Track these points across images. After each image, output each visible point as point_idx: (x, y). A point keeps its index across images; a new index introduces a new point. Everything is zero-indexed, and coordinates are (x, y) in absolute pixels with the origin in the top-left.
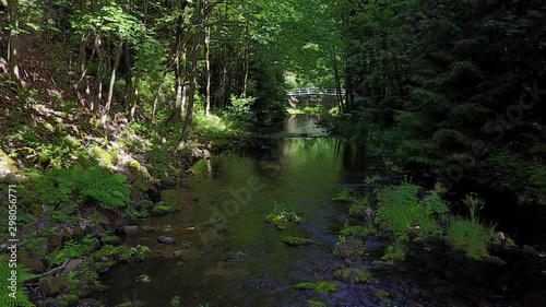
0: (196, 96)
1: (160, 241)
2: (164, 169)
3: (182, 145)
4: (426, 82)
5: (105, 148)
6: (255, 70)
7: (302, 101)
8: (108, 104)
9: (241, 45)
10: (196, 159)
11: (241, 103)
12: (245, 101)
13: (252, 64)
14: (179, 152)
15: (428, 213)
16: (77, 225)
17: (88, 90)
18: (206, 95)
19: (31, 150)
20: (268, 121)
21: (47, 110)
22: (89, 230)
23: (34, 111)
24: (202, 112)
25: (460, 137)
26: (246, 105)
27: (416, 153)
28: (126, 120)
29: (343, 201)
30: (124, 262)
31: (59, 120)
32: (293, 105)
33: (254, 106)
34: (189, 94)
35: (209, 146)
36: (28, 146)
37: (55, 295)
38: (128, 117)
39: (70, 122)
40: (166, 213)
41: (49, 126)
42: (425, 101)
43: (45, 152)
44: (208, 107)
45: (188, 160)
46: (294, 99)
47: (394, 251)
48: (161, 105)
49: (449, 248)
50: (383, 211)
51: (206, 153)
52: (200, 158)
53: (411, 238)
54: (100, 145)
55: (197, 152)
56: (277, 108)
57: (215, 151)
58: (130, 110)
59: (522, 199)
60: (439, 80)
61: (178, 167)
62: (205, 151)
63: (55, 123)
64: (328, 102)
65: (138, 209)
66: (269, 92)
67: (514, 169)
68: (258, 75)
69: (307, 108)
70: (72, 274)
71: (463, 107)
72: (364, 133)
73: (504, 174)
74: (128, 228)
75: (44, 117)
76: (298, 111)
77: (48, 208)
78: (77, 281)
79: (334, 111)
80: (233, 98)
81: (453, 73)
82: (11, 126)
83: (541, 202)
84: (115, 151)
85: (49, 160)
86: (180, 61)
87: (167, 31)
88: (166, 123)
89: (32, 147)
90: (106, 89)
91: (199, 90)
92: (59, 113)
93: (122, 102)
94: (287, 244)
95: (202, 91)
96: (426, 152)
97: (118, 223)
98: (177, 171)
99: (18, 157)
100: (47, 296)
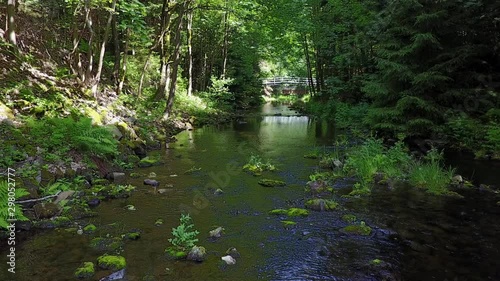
0: (179, 79)
1: (145, 184)
2: (149, 134)
3: (166, 117)
4: (390, 54)
5: (95, 108)
6: (233, 57)
7: (276, 89)
8: (99, 75)
9: (220, 34)
10: (179, 130)
11: (220, 83)
12: (224, 81)
13: (230, 51)
14: (164, 123)
15: (392, 161)
16: (69, 166)
17: (80, 64)
18: (188, 78)
19: (26, 103)
20: (245, 104)
21: (42, 74)
22: (80, 172)
23: (30, 73)
24: (184, 93)
25: (421, 103)
26: (225, 86)
27: (381, 120)
28: (114, 93)
29: (314, 158)
30: (113, 197)
31: (53, 83)
32: (268, 93)
33: (232, 87)
34: (173, 76)
35: (191, 120)
36: (24, 99)
37: (49, 217)
38: (117, 91)
39: (63, 86)
40: (151, 165)
41: (43, 86)
42: (389, 71)
43: (41, 104)
44: (190, 89)
45: (172, 130)
46: (269, 88)
47: (361, 188)
48: (146, 84)
49: (411, 187)
50: (351, 161)
51: (189, 126)
52: (183, 129)
53: (376, 181)
54: (90, 106)
55: (180, 125)
56: (253, 94)
57: (196, 125)
58: (118, 85)
59: (478, 154)
60: (402, 53)
61: (162, 133)
62: (188, 124)
63: (49, 85)
64: (300, 91)
65: (126, 161)
66: (246, 77)
67: (471, 131)
68: (237, 62)
69: (281, 97)
70: (64, 202)
71: (425, 75)
72: (333, 111)
73: (462, 135)
74: (116, 174)
75: (39, 79)
76: (273, 99)
77: (43, 150)
78: (68, 208)
79: (305, 98)
80: (213, 79)
81: (415, 45)
82: (9, 82)
83: (496, 157)
84: (104, 112)
85: (44, 112)
86: (165, 42)
87: (153, 18)
88: (152, 99)
89: (28, 100)
90: (96, 65)
91: (182, 74)
92: (54, 78)
93: (111, 78)
94: (263, 185)
95: (185, 75)
96: (390, 118)
97: (107, 170)
98: (161, 136)
99: (15, 107)
100: (41, 218)
